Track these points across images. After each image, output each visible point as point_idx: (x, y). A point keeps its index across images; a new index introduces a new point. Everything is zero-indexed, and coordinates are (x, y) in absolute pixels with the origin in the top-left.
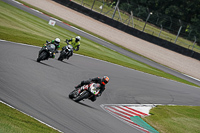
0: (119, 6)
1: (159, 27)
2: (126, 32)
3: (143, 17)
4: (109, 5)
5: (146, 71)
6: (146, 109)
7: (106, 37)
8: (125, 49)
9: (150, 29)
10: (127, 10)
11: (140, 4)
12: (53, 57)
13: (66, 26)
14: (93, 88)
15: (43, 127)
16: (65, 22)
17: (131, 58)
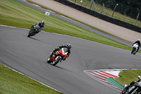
2: (100, 18)
3: (112, 7)
6: (116, 73)
7: (86, 22)
8: (100, 30)
9: (117, 16)
10: (100, 3)
13: (58, 15)
15: (44, 87)
16: (57, 13)
17: (104, 37)
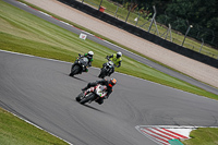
0: (156, 18)
1: (200, 41)
2: (164, 47)
3: (182, 31)
4: (144, 17)
5: (185, 89)
6: (186, 132)
8: (162, 65)
9: (190, 44)
10: (164, 23)
11: (179, 16)
12: (86, 70)
13: (99, 40)
14: (99, 90)
16: (97, 36)
